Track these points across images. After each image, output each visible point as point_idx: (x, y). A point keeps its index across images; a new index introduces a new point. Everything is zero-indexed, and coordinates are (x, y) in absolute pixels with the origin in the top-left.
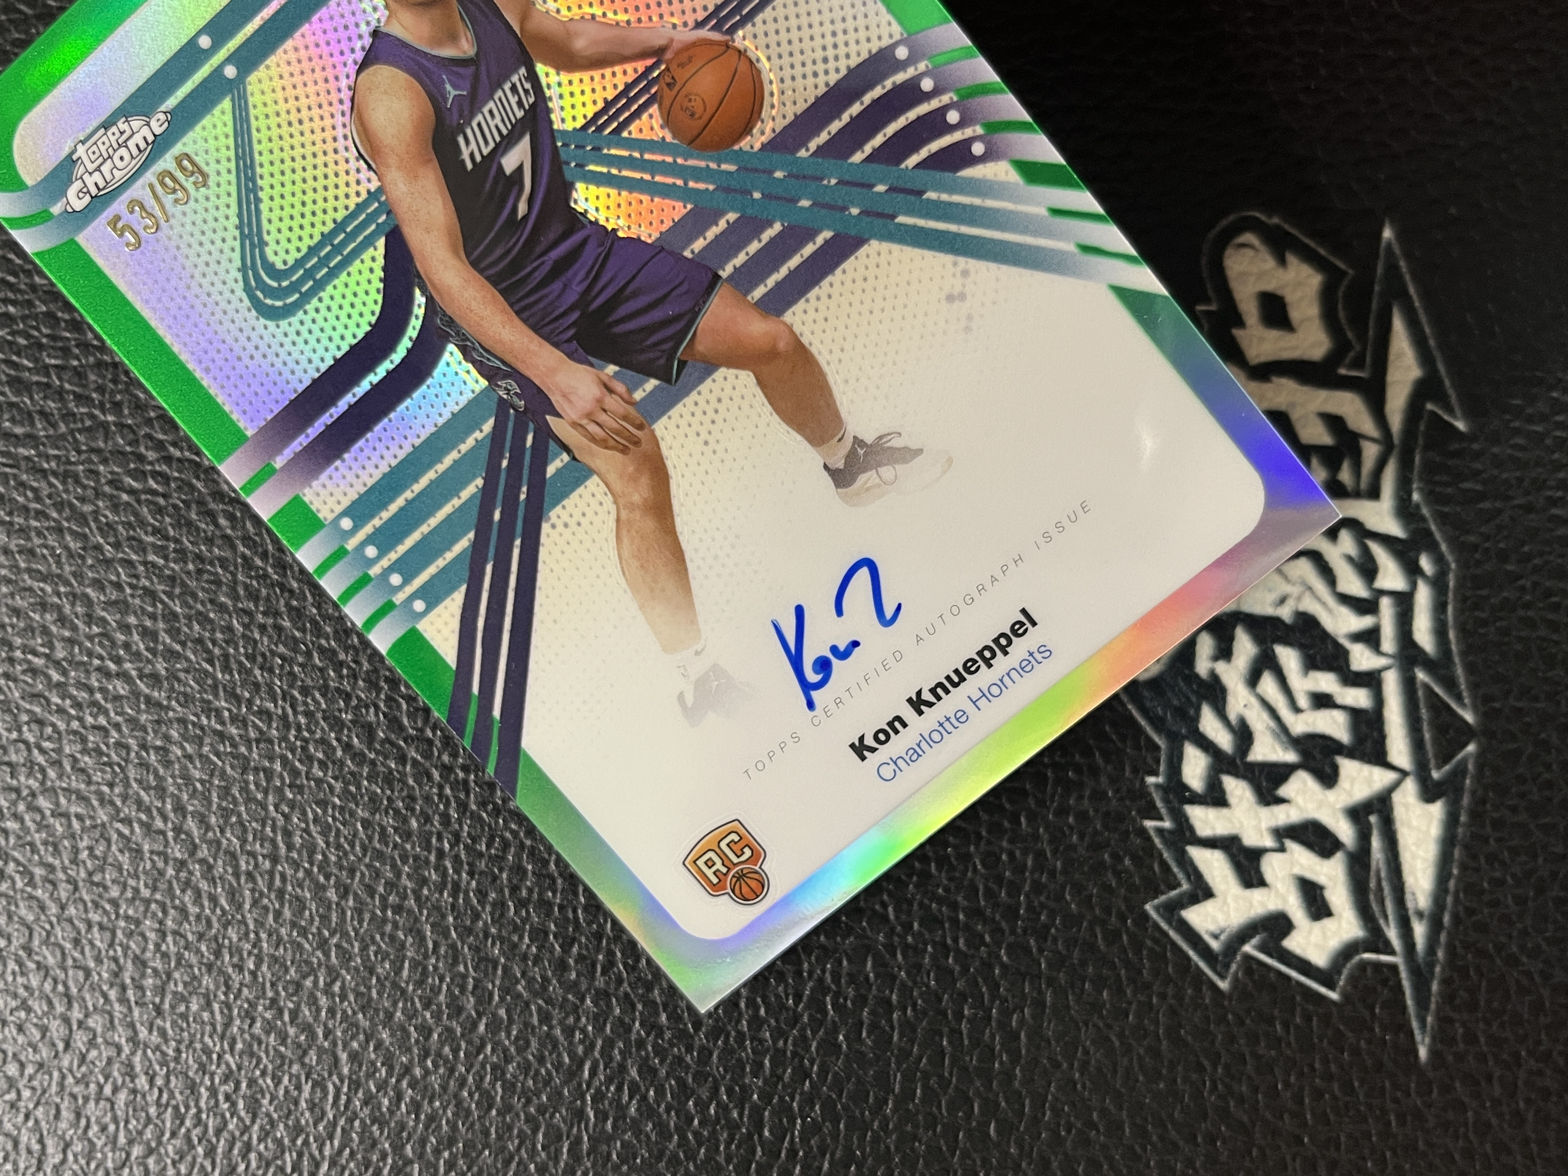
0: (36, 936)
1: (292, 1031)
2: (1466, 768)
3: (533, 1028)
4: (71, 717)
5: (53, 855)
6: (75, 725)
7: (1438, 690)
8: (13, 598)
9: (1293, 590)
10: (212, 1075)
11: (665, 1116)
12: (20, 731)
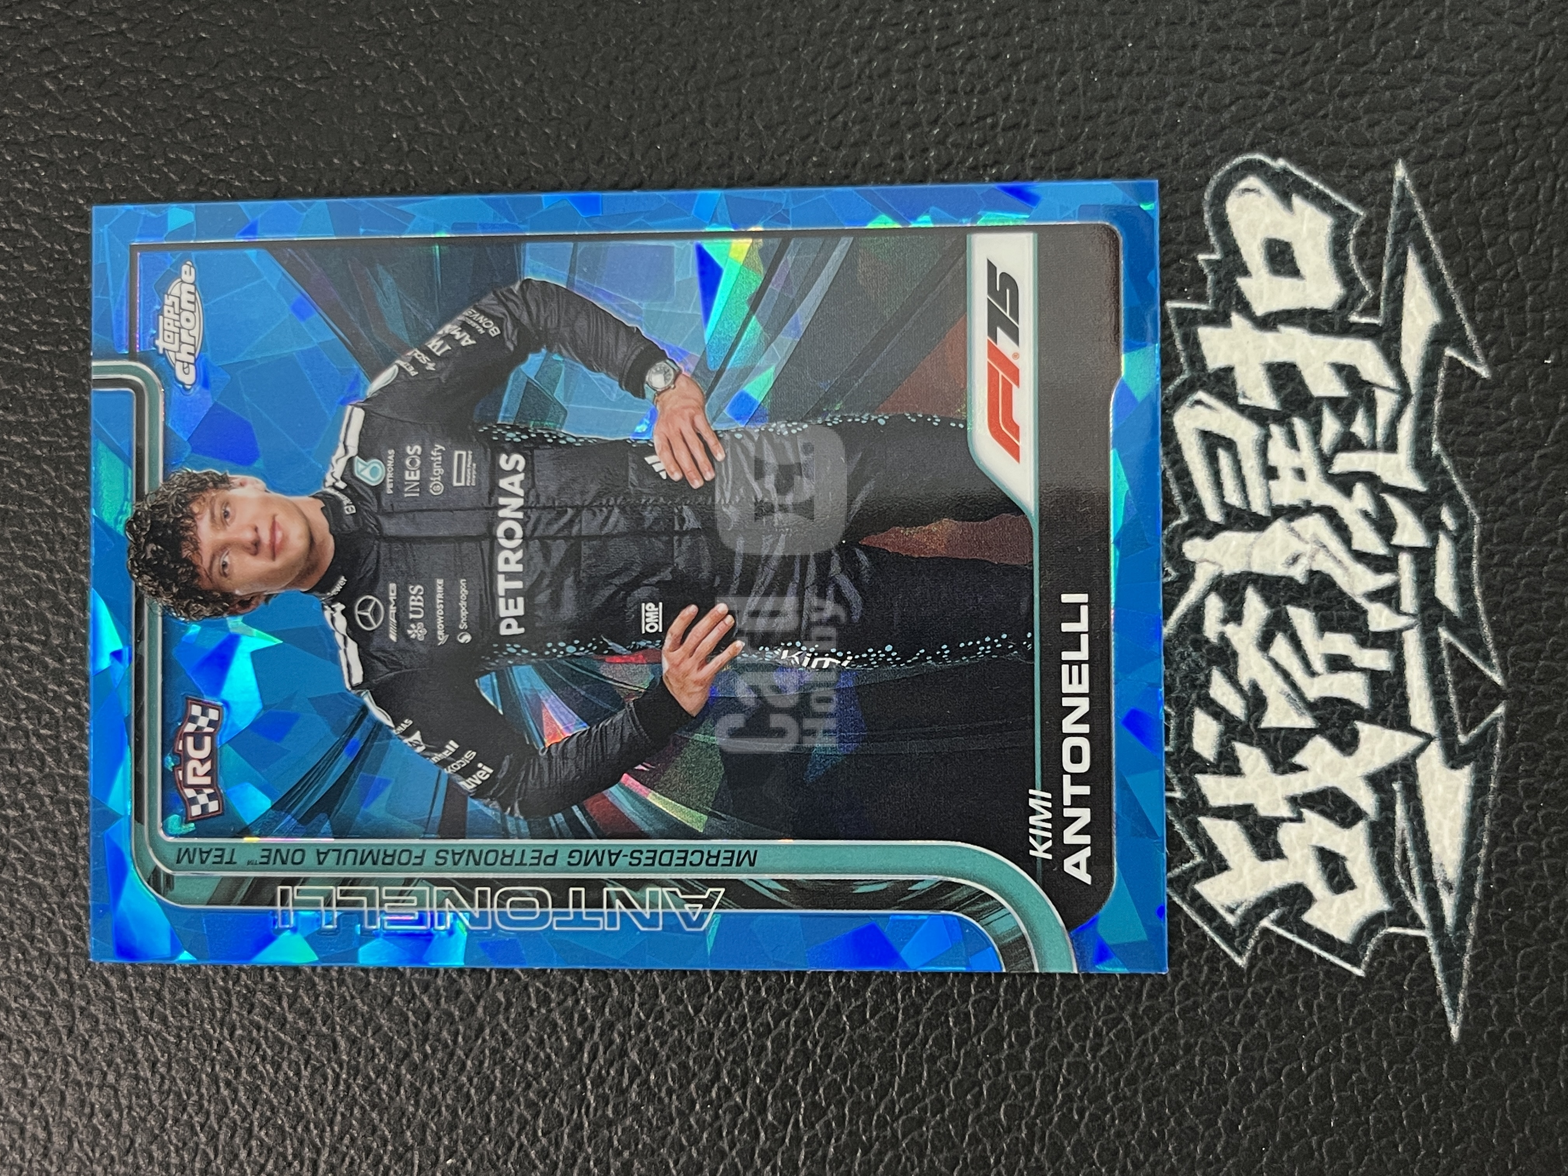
0: (37, 922)
1: (290, 1017)
2: (1496, 731)
3: (532, 1011)
4: (68, 703)
5: (53, 843)
6: (71, 710)
7: (1463, 649)
8: (9, 586)
9: (1308, 548)
10: (213, 1060)
11: (666, 1100)
12: (19, 719)
